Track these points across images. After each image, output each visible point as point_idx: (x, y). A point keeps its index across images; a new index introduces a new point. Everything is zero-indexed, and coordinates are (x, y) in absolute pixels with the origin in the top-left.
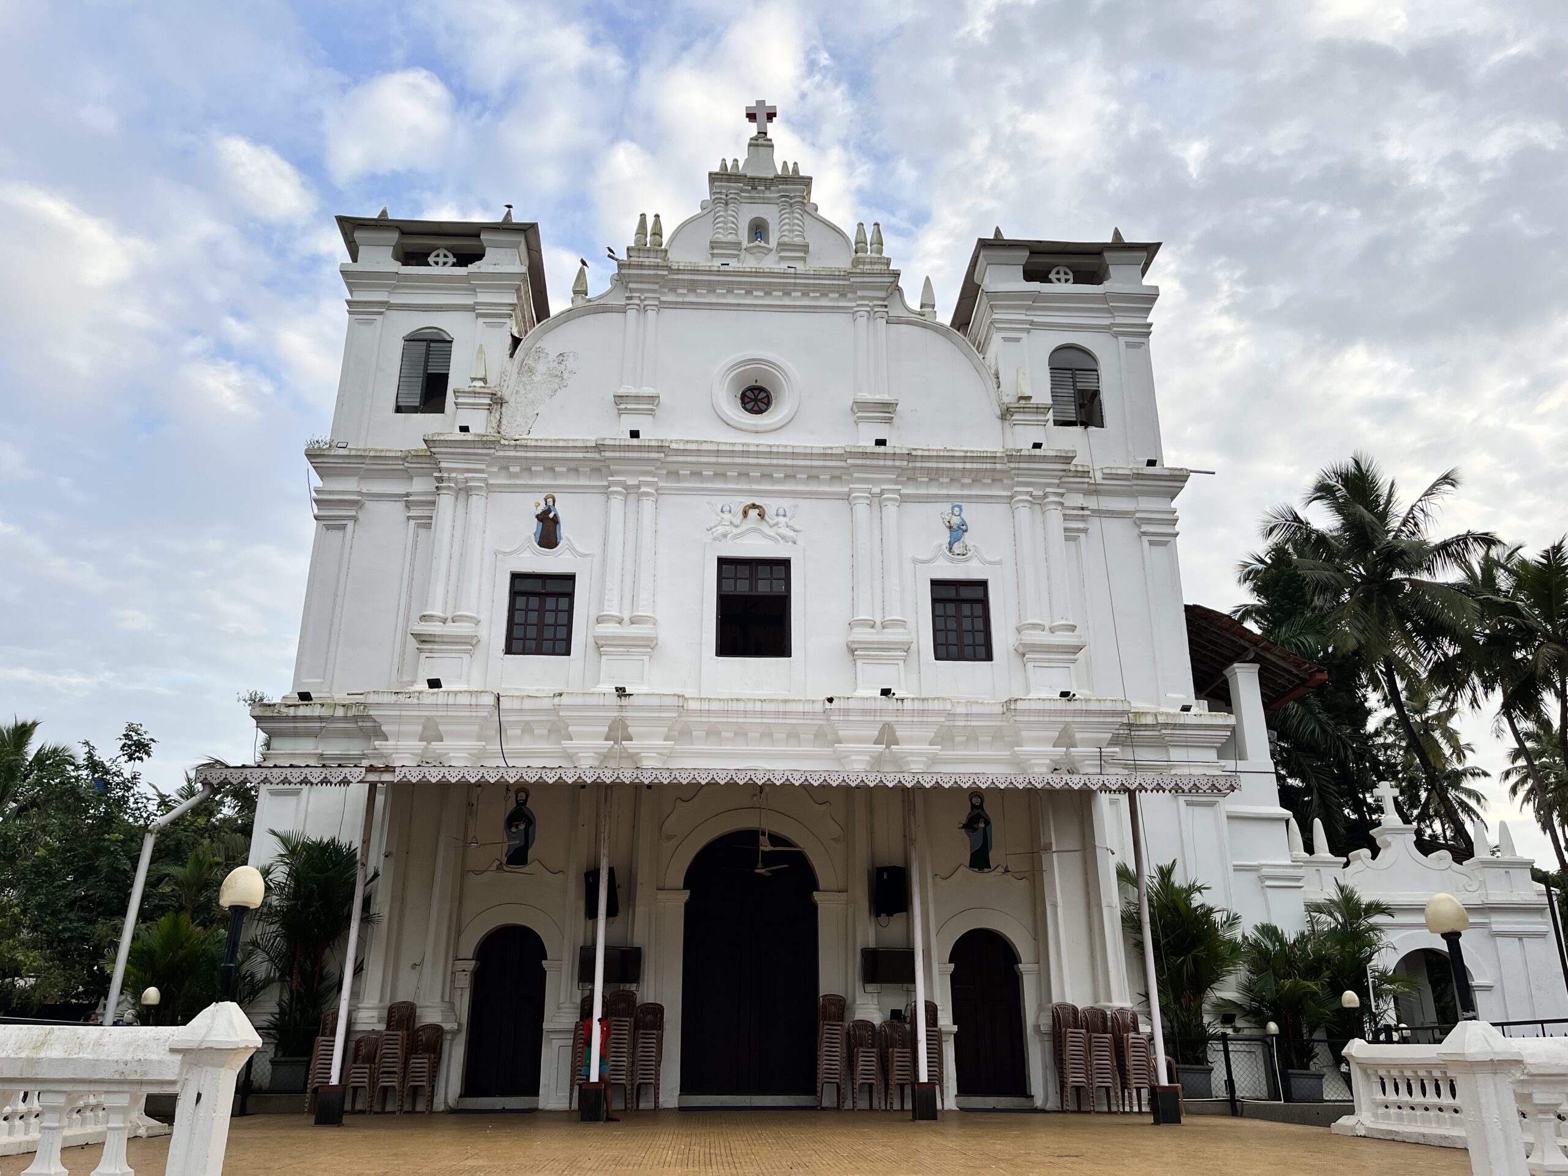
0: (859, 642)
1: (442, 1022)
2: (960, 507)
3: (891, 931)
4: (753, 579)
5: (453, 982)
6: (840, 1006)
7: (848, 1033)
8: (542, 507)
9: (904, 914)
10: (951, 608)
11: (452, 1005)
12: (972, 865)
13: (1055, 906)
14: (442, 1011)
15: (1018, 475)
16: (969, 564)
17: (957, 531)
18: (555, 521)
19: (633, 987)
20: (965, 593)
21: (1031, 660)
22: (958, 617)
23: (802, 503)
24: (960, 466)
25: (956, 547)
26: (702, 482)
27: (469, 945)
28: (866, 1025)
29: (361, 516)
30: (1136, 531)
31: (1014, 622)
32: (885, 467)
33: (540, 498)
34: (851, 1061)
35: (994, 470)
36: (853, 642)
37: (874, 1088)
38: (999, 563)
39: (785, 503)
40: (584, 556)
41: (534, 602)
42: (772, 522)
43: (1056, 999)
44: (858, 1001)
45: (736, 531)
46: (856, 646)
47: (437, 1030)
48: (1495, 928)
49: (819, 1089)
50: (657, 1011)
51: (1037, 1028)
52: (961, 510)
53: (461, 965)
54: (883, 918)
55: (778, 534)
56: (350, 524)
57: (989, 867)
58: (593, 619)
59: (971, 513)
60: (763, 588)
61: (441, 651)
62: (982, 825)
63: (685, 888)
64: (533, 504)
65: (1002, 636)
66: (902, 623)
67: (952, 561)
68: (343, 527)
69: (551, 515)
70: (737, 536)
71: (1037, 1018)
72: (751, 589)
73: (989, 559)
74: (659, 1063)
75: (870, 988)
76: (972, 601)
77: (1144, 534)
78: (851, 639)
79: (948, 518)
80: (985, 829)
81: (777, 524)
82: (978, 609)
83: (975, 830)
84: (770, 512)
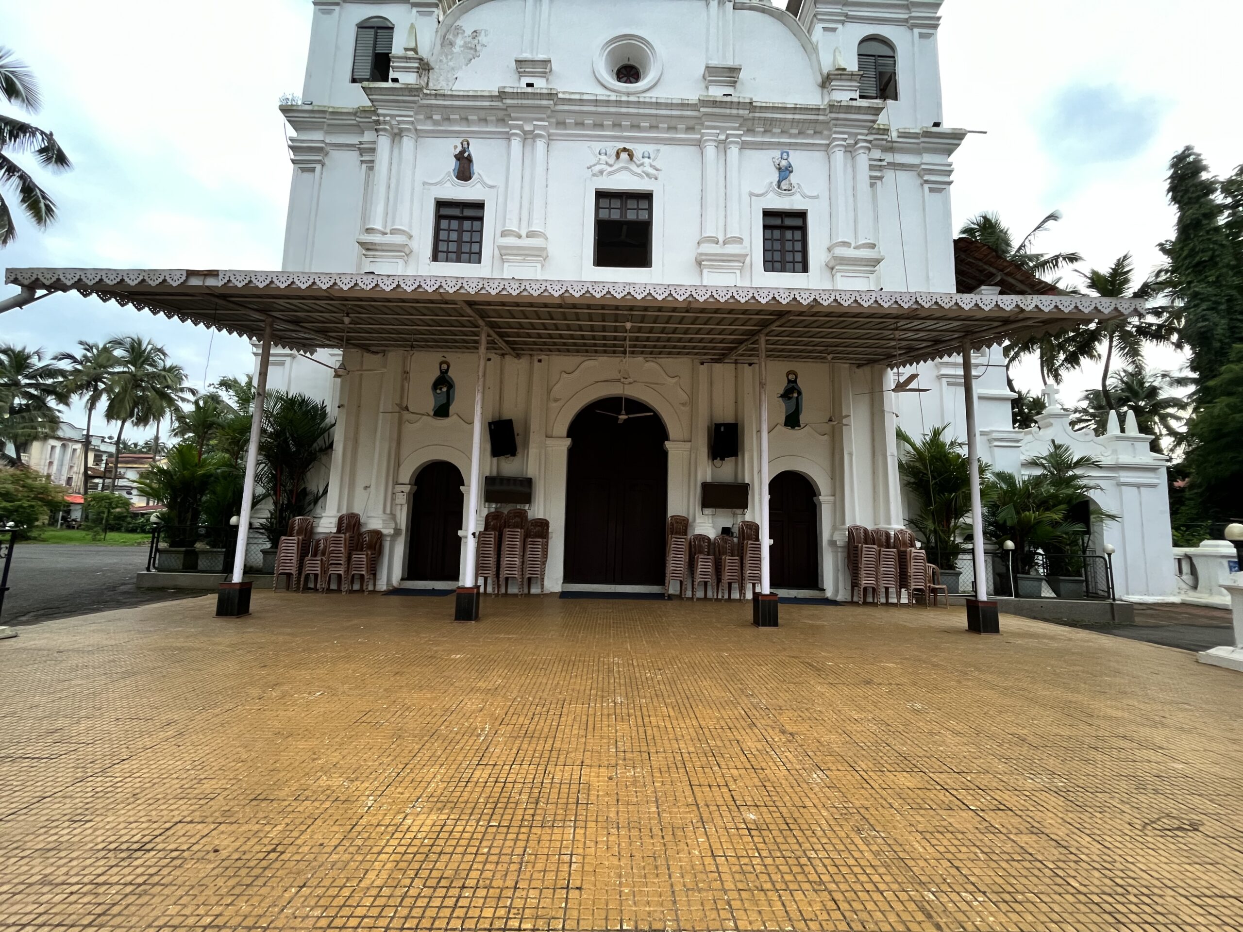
0: (706, 255)
1: (383, 528)
2: (788, 153)
3: (725, 471)
4: (624, 209)
5: (393, 499)
6: (683, 525)
7: (690, 543)
8: (459, 148)
9: (733, 458)
10: (777, 233)
11: (393, 516)
12: (786, 424)
13: (851, 454)
14: (383, 520)
15: (836, 125)
16: (793, 197)
17: (785, 172)
18: (469, 160)
19: (527, 507)
20: (788, 222)
21: (839, 271)
22: (782, 240)
23: (663, 148)
24: (790, 116)
25: (784, 185)
26: (584, 130)
27: (406, 474)
28: (703, 538)
29: (326, 161)
30: (919, 181)
31: (826, 243)
32: (730, 116)
33: (458, 142)
34: (692, 565)
35: (816, 121)
36: (701, 254)
37: (709, 584)
38: (817, 197)
39: (650, 148)
40: (491, 187)
41: (455, 224)
42: (638, 163)
43: (848, 524)
44: (698, 520)
45: (610, 169)
46: (703, 257)
47: (377, 535)
48: (1122, 480)
49: (667, 581)
50: (543, 525)
51: (832, 543)
52: (788, 155)
53: (399, 488)
54: (718, 462)
55: (643, 172)
56: (318, 167)
57: (799, 426)
58: (498, 234)
59: (796, 158)
60: (631, 216)
61: (381, 257)
62: (795, 395)
63: (568, 436)
64: (452, 146)
65: (817, 254)
66: (739, 240)
67: (779, 195)
68: (313, 170)
69: (466, 155)
70: (610, 174)
71: (832, 536)
72: (621, 216)
73: (809, 194)
74: (544, 563)
75: (708, 511)
76: (793, 228)
77: (926, 182)
78: (700, 251)
79: (777, 162)
80: (797, 398)
81: (642, 164)
82: (798, 235)
83: (790, 398)
84: (638, 155)
